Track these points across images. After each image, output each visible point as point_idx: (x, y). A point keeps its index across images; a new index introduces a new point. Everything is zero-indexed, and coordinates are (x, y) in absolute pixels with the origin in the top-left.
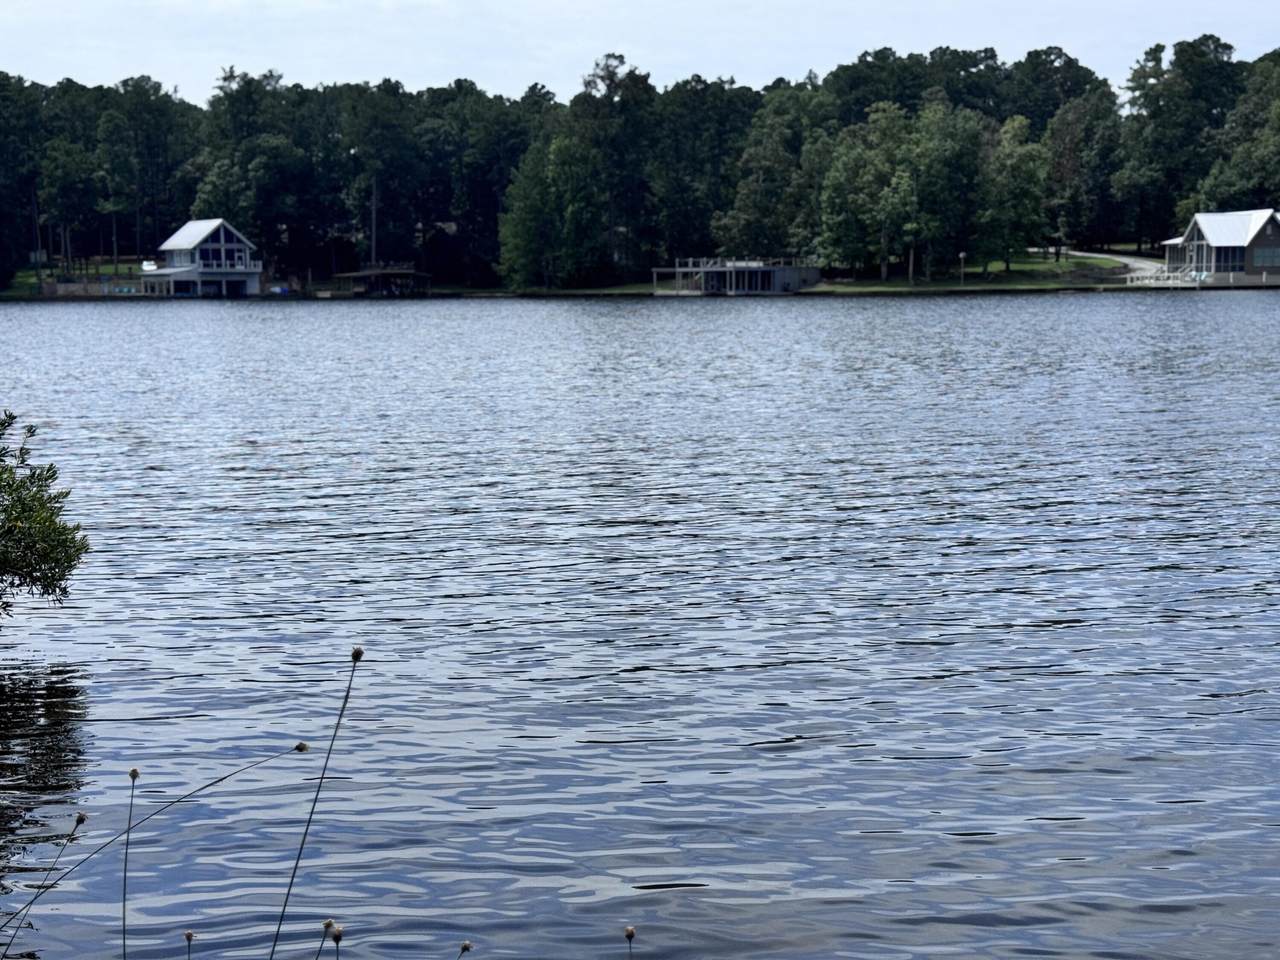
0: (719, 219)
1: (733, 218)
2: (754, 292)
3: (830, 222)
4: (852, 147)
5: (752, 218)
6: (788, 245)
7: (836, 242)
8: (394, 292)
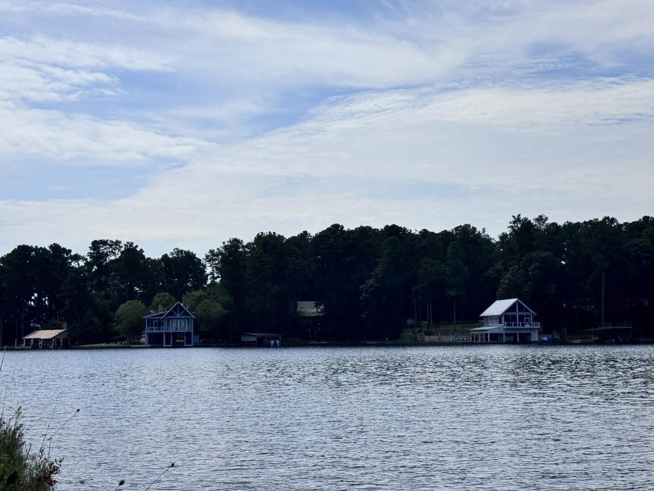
8: (620, 341)
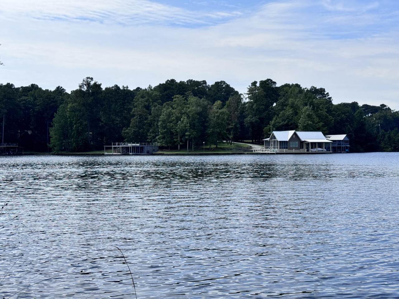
0: (125, 130)
1: (129, 130)
2: (138, 154)
3: (161, 132)
4: (168, 109)
5: (136, 130)
6: (148, 139)
7: (164, 138)
8: (11, 153)
